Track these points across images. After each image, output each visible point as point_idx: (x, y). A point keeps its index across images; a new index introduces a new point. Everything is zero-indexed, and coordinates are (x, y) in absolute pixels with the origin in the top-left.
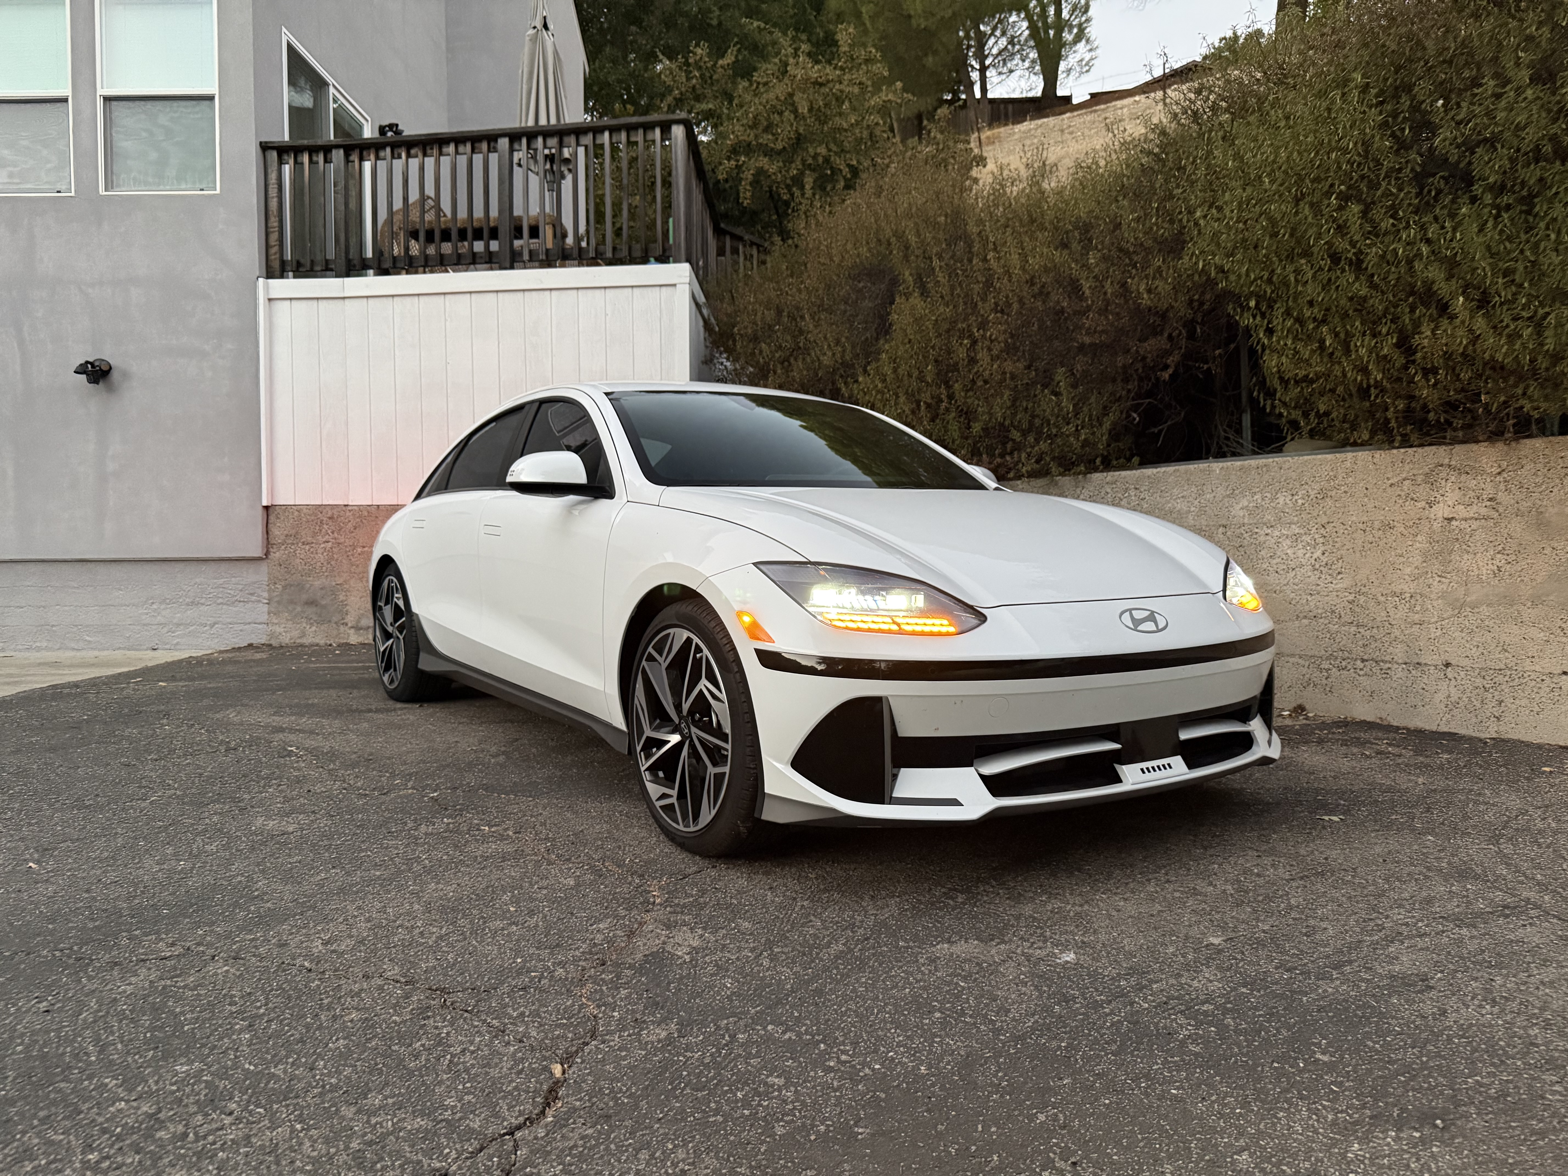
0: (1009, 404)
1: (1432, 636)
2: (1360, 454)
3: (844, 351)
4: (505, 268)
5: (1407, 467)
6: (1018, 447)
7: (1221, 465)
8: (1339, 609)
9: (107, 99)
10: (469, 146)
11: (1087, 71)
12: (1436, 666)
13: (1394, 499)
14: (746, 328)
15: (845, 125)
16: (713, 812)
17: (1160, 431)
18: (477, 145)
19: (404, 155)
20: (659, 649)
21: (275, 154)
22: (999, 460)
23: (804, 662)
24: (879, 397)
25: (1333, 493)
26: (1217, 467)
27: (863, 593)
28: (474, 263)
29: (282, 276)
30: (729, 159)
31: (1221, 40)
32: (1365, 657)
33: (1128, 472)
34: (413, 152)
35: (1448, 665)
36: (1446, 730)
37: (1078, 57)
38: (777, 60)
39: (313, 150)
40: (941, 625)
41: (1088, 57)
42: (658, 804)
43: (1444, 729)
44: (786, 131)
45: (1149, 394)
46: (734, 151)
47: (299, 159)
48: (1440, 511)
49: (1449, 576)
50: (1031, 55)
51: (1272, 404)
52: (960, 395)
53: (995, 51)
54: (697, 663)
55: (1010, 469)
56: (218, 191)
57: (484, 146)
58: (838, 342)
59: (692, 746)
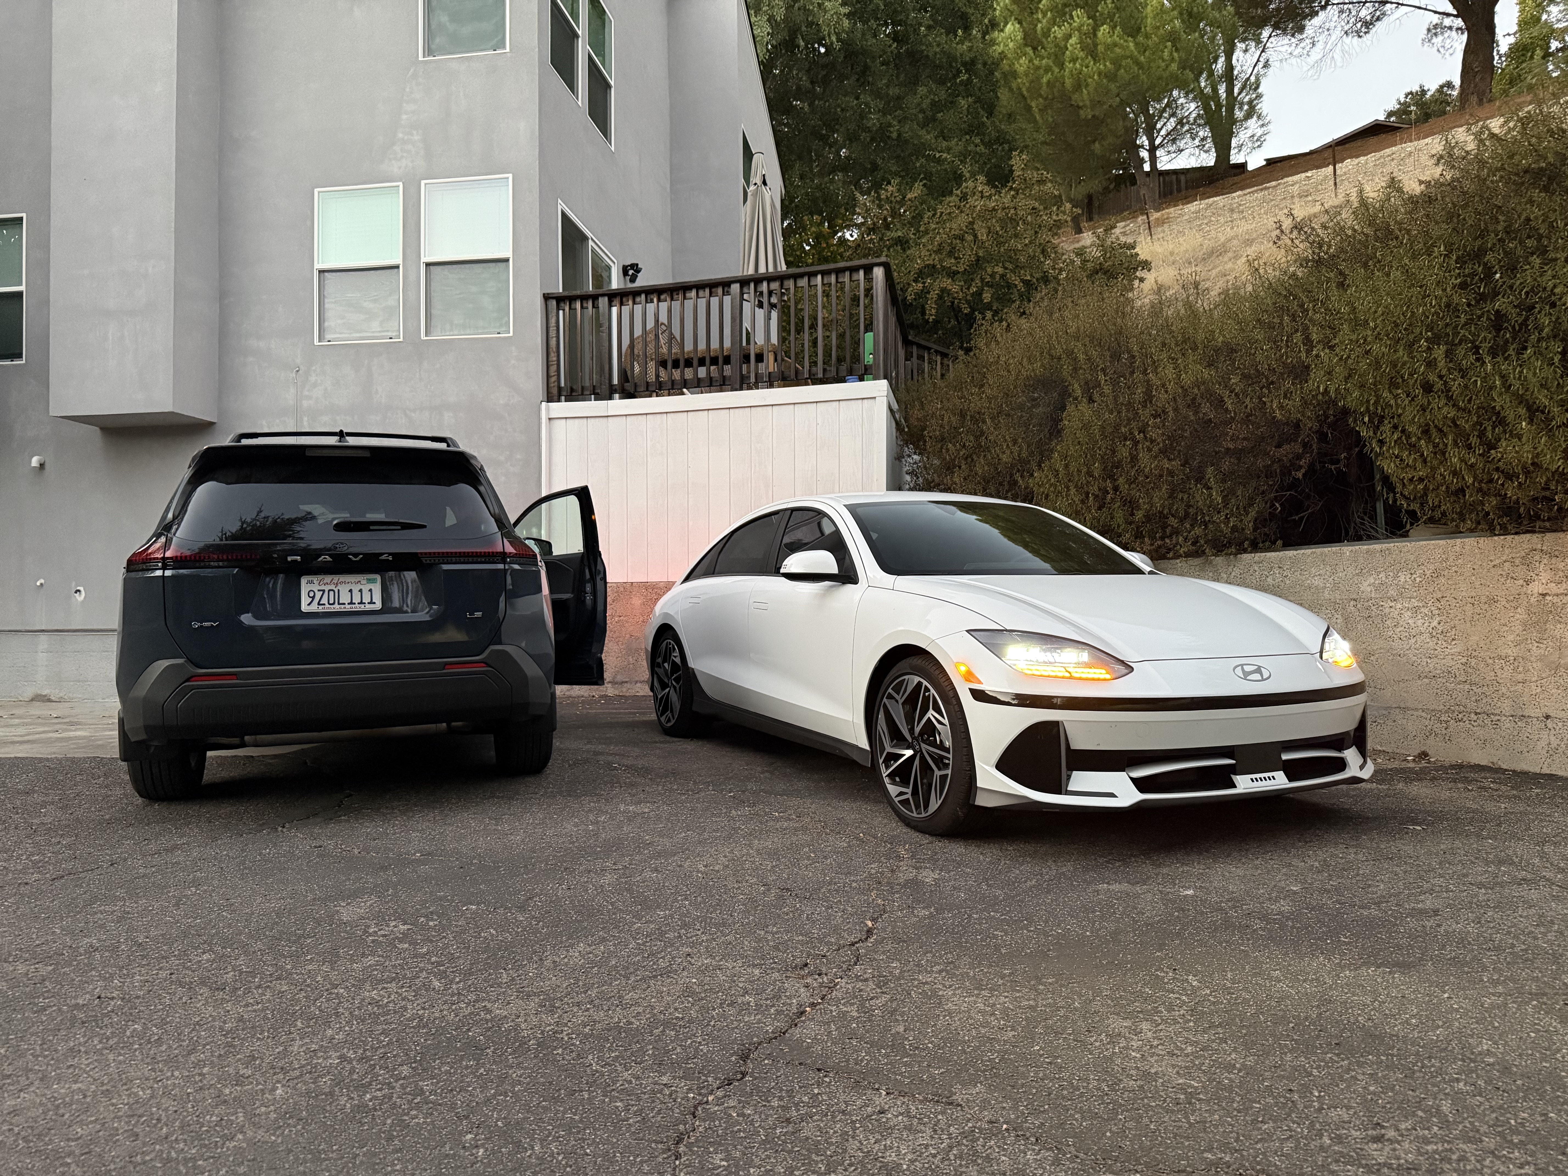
0: (1166, 496)
1: (1534, 692)
2: (1467, 540)
3: (1020, 451)
4: (736, 390)
5: (1507, 551)
6: (1176, 532)
7: (1350, 548)
8: (1454, 670)
9: (428, 265)
10: (707, 291)
11: (1259, 146)
12: (1537, 718)
13: (1496, 578)
14: (934, 431)
15: (1019, 247)
16: (940, 802)
17: (1301, 519)
18: (713, 290)
19: (655, 300)
20: (897, 690)
21: (554, 302)
22: (1159, 542)
23: (1002, 698)
24: (1052, 489)
25: (1446, 573)
26: (1347, 550)
27: (1045, 651)
28: (711, 385)
29: (559, 401)
30: (916, 281)
31: (1407, 95)
32: (1478, 711)
33: (1273, 554)
34: (662, 297)
35: (1548, 717)
36: (1548, 772)
37: (1249, 133)
38: (959, 192)
39: (584, 298)
40: (1101, 673)
41: (1259, 132)
42: (896, 800)
43: (1546, 771)
44: (967, 255)
45: (1291, 487)
46: (920, 275)
47: (573, 306)
48: (1536, 588)
49: (1545, 642)
50: (1201, 134)
51: (1394, 496)
52: (1124, 487)
53: (1163, 132)
54: (926, 699)
55: (1170, 550)
56: (511, 334)
57: (720, 290)
58: (1015, 442)
59: (923, 758)
